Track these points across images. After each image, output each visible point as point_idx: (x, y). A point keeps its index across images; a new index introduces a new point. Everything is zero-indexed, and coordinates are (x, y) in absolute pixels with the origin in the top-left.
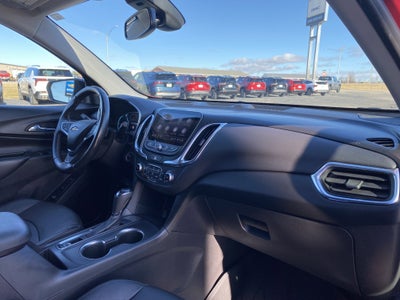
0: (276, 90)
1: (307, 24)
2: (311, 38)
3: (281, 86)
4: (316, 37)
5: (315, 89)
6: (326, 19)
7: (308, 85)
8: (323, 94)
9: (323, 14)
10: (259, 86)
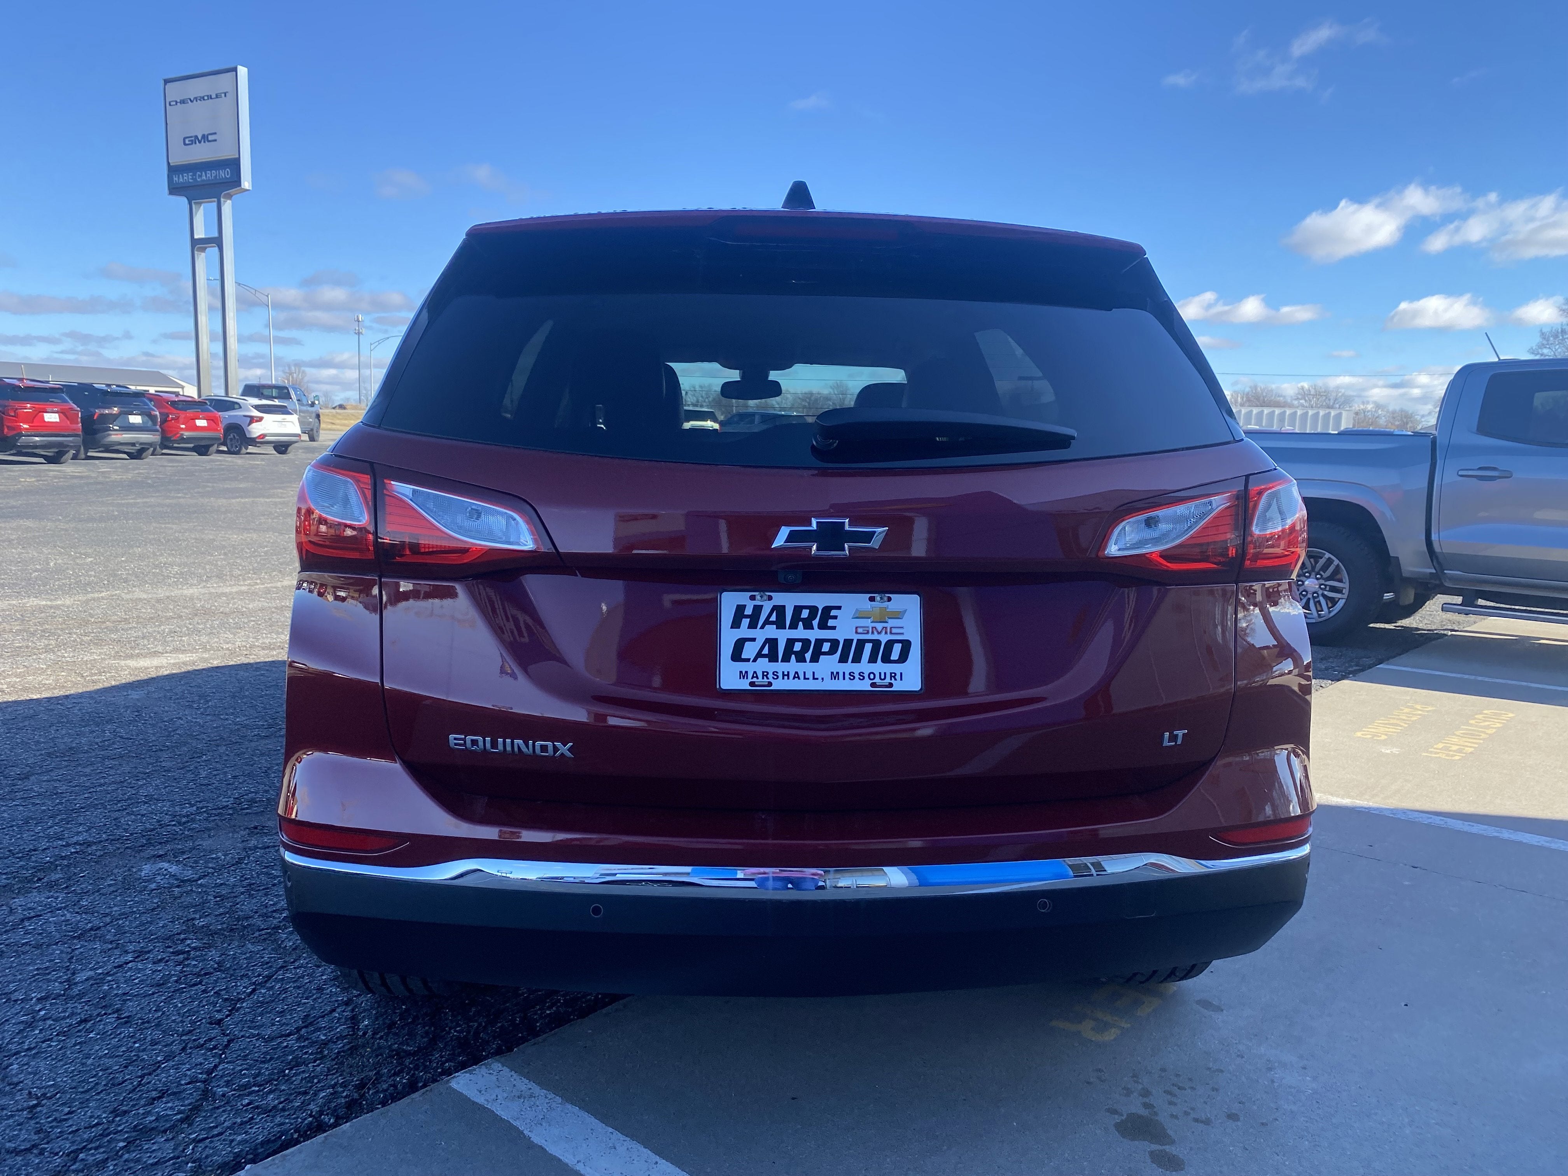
0: (116, 437)
1: (174, 190)
2: (197, 245)
3: (135, 419)
4: (218, 242)
5: (256, 430)
6: (246, 184)
7: (226, 416)
8: (282, 447)
9: (235, 164)
10: (51, 417)
